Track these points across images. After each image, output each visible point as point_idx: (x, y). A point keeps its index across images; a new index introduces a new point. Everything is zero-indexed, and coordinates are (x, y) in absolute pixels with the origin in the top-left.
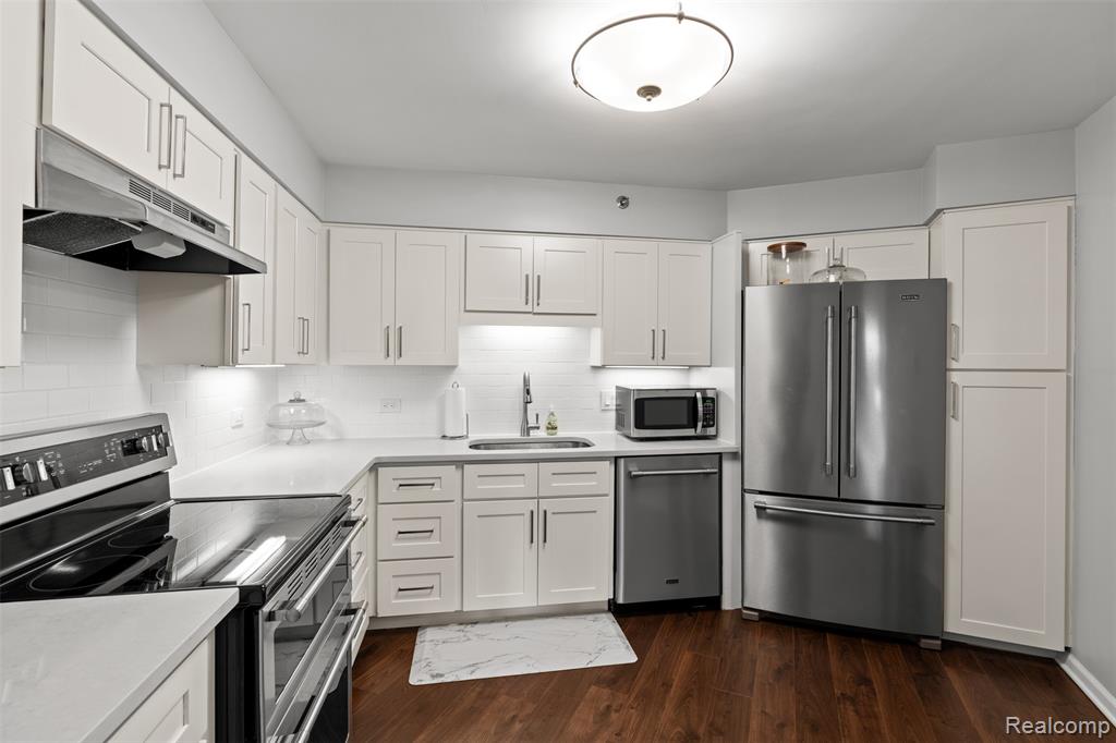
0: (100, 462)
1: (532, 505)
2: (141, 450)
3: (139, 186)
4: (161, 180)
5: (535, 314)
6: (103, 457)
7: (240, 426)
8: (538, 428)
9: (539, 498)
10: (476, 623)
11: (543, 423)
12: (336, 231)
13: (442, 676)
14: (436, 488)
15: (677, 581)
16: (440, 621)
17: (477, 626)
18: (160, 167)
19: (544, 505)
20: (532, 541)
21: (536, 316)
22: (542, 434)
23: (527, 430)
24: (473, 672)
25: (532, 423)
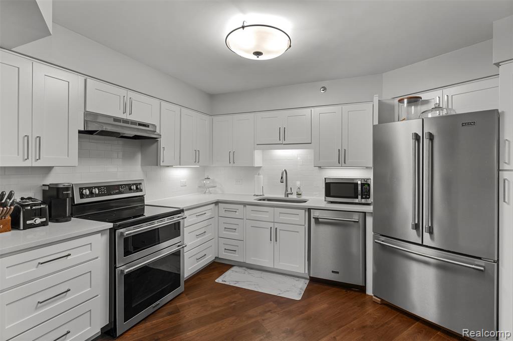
0: (118, 191)
1: (271, 225)
2: (131, 189)
3: (116, 120)
4: (124, 116)
5: (284, 144)
6: (119, 190)
7: (186, 186)
8: (292, 194)
9: (274, 222)
10: (252, 269)
11: (294, 192)
12: (215, 118)
13: (225, 281)
14: (237, 213)
15: (338, 273)
16: (241, 265)
17: (252, 270)
18: (124, 113)
19: (276, 225)
20: (271, 240)
21: (285, 145)
22: (294, 197)
23: (287, 195)
24: (236, 284)
25: (289, 191)
